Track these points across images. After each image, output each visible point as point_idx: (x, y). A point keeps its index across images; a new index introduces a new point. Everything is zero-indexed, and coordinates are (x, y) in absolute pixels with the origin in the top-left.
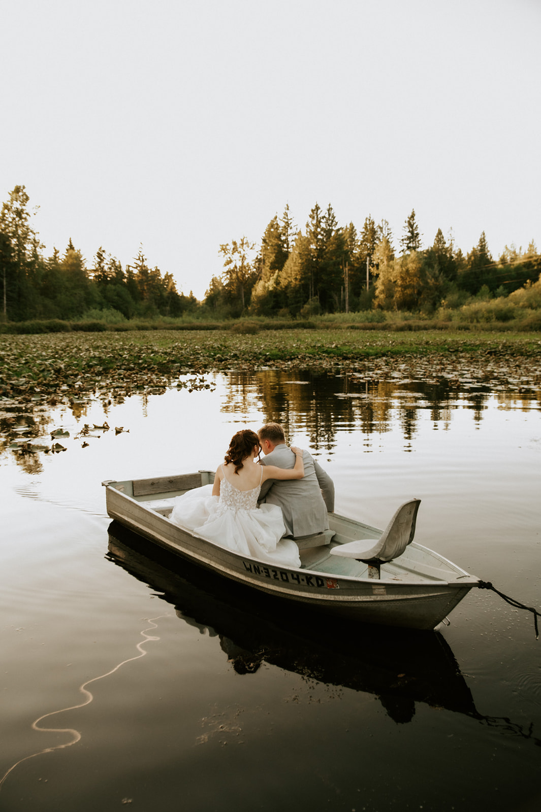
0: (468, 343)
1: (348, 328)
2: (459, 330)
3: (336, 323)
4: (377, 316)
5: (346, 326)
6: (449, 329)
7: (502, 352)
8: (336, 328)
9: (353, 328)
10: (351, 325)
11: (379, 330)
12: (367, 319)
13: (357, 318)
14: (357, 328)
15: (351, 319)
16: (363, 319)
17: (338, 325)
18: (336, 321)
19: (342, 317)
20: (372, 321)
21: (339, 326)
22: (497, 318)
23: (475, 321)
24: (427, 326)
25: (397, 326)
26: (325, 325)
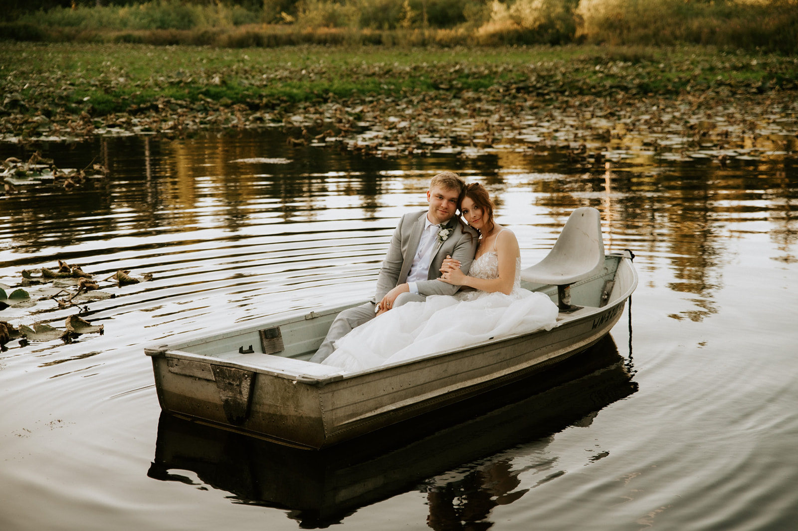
0: (466, 71)
1: (117, 40)
2: (364, 44)
3: (86, 27)
4: (173, 15)
5: (113, 34)
6: (344, 42)
7: (540, 88)
8: (90, 40)
9: (127, 39)
10: (124, 33)
11: (189, 44)
12: (153, 21)
13: (132, 18)
14: (138, 41)
15: (118, 21)
16: (145, 21)
17: (94, 33)
18: (83, 23)
19: (97, 15)
20: (163, 25)
21: (96, 35)
22: (430, 20)
23: (386, 26)
24: (293, 38)
25: (230, 37)
26: (61, 32)
